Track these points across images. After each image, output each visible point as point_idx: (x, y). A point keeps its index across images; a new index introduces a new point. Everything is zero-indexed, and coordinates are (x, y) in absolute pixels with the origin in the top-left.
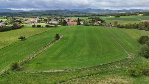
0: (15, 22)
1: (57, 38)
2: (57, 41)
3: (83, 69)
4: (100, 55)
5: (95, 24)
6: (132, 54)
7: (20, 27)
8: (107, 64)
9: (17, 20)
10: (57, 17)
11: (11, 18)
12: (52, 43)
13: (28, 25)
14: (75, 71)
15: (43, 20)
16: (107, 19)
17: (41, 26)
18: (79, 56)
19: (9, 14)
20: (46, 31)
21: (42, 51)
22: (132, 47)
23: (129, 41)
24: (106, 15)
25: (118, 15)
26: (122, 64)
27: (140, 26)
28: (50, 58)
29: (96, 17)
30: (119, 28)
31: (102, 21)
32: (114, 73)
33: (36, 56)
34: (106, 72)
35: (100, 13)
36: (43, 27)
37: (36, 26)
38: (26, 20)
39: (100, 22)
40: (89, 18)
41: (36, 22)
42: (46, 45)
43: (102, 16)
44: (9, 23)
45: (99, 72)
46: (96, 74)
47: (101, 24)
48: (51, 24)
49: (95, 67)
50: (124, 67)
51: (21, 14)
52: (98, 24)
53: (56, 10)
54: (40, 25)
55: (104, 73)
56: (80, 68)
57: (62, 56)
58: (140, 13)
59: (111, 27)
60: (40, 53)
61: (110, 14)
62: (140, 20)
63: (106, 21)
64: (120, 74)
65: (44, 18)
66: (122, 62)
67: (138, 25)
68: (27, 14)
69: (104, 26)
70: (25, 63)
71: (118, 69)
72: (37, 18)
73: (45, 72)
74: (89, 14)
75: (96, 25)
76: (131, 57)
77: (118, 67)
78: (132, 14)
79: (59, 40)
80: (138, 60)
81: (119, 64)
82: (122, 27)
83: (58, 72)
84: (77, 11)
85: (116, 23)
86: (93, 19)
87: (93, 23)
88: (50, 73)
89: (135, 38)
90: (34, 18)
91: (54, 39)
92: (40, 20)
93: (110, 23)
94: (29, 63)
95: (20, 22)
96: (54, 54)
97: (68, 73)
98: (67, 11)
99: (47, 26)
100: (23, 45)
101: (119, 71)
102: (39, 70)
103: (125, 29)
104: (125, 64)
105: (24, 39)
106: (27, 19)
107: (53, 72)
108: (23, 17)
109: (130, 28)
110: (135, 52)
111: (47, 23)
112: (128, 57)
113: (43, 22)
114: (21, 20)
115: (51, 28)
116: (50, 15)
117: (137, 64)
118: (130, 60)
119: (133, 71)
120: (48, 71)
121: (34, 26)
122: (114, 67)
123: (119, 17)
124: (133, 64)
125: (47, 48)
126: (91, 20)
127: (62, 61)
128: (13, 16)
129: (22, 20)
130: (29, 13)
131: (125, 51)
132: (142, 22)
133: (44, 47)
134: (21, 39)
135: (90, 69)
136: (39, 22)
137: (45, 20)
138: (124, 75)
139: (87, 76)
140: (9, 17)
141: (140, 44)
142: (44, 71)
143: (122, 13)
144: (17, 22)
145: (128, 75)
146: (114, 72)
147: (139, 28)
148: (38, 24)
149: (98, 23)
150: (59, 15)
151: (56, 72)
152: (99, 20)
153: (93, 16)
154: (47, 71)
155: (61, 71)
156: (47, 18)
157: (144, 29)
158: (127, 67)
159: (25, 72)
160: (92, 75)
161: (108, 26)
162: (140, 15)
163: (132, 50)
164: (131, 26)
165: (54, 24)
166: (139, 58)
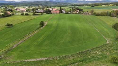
0: (7, 10)
1: (42, 25)
2: (41, 28)
3: (67, 57)
4: (81, 40)
5: (75, 12)
6: (109, 39)
7: (10, 15)
8: (89, 50)
9: (9, 9)
10: (43, 7)
11: (5, 8)
12: (37, 30)
13: (18, 13)
14: (58, 58)
15: (31, 9)
16: (84, 8)
17: (29, 15)
18: (62, 42)
19: (4, 4)
20: (33, 18)
21: (27, 37)
22: (108, 32)
23: (105, 27)
24: (83, 5)
25: (93, 5)
26: (103, 50)
27: (112, 14)
28: (34, 45)
29: (75, 6)
30: (95, 16)
31: (80, 10)
32: (96, 60)
33: (20, 44)
34: (89, 59)
35: (78, 3)
36: (30, 15)
37: (24, 14)
38: (16, 9)
39: (79, 11)
40: (69, 8)
41: (25, 11)
42: (31, 32)
43: (80, 5)
44: (2, 12)
45: (82, 59)
46: (79, 62)
47: (80, 13)
48: (38, 12)
49: (77, 54)
50: (104, 52)
51: (14, 4)
52: (77, 13)
53: (42, 1)
54: (28, 13)
55: (87, 60)
56: (64, 56)
57: (45, 43)
58: (111, 3)
59: (88, 15)
60: (25, 39)
61: (86, 4)
62: (111, 9)
63: (84, 10)
64: (102, 61)
65: (32, 8)
66: (102, 47)
67: (110, 13)
68: (18, 4)
69: (82, 14)
70: (8, 51)
71: (99, 55)
72: (27, 8)
73: (28, 62)
74: (69, 4)
75: (76, 14)
76: (109, 42)
77: (99, 53)
78: (104, 5)
79: (44, 27)
80: (116, 45)
81: (100, 50)
82: (98, 15)
83: (42, 61)
84: (59, 2)
85: (92, 11)
86: (72, 8)
87: (73, 11)
88: (33, 62)
89: (109, 24)
90: (24, 7)
91: (39, 26)
92: (29, 9)
93: (88, 12)
94: (12, 52)
95: (11, 11)
96: (38, 41)
97: (51, 62)
98: (51, 2)
99: (34, 15)
100: (9, 32)
101: (100, 57)
102: (22, 60)
103: (100, 16)
104: (105, 49)
105: (11, 26)
106: (18, 9)
107: (36, 61)
108: (15, 7)
109: (104, 16)
110: (112, 37)
111: (34, 11)
112: (107, 42)
113: (31, 11)
114: (12, 9)
115: (37, 16)
116: (37, 5)
117: (116, 49)
118: (109, 46)
119: (115, 59)
120: (31, 60)
121: (22, 14)
122: (95, 53)
123: (94, 6)
124: (112, 49)
125: (32, 34)
126: (71, 9)
127: (45, 48)
128: (6, 6)
129: (14, 9)
130: (20, 4)
131: (103, 36)
132: (114, 11)
133: (29, 34)
134: (8, 27)
135: (73, 57)
136: (27, 11)
137: (32, 9)
138: (107, 62)
139: (70, 64)
140: (3, 6)
141: (114, 29)
142: (27, 60)
143: (96, 3)
144: (8, 10)
145: (111, 62)
146: (96, 58)
147: (111, 16)
148: (27, 13)
149: (77, 11)
150: (45, 5)
151: (39, 61)
152: (78, 9)
153: (73, 5)
154: (29, 60)
155: (44, 59)
156: (34, 8)
157: (116, 17)
158: (108, 53)
159: (6, 62)
160: (76, 63)
161: (86, 14)
162: (111, 5)
163: (109, 35)
164: (105, 14)
165: (40, 13)
166: (117, 43)
